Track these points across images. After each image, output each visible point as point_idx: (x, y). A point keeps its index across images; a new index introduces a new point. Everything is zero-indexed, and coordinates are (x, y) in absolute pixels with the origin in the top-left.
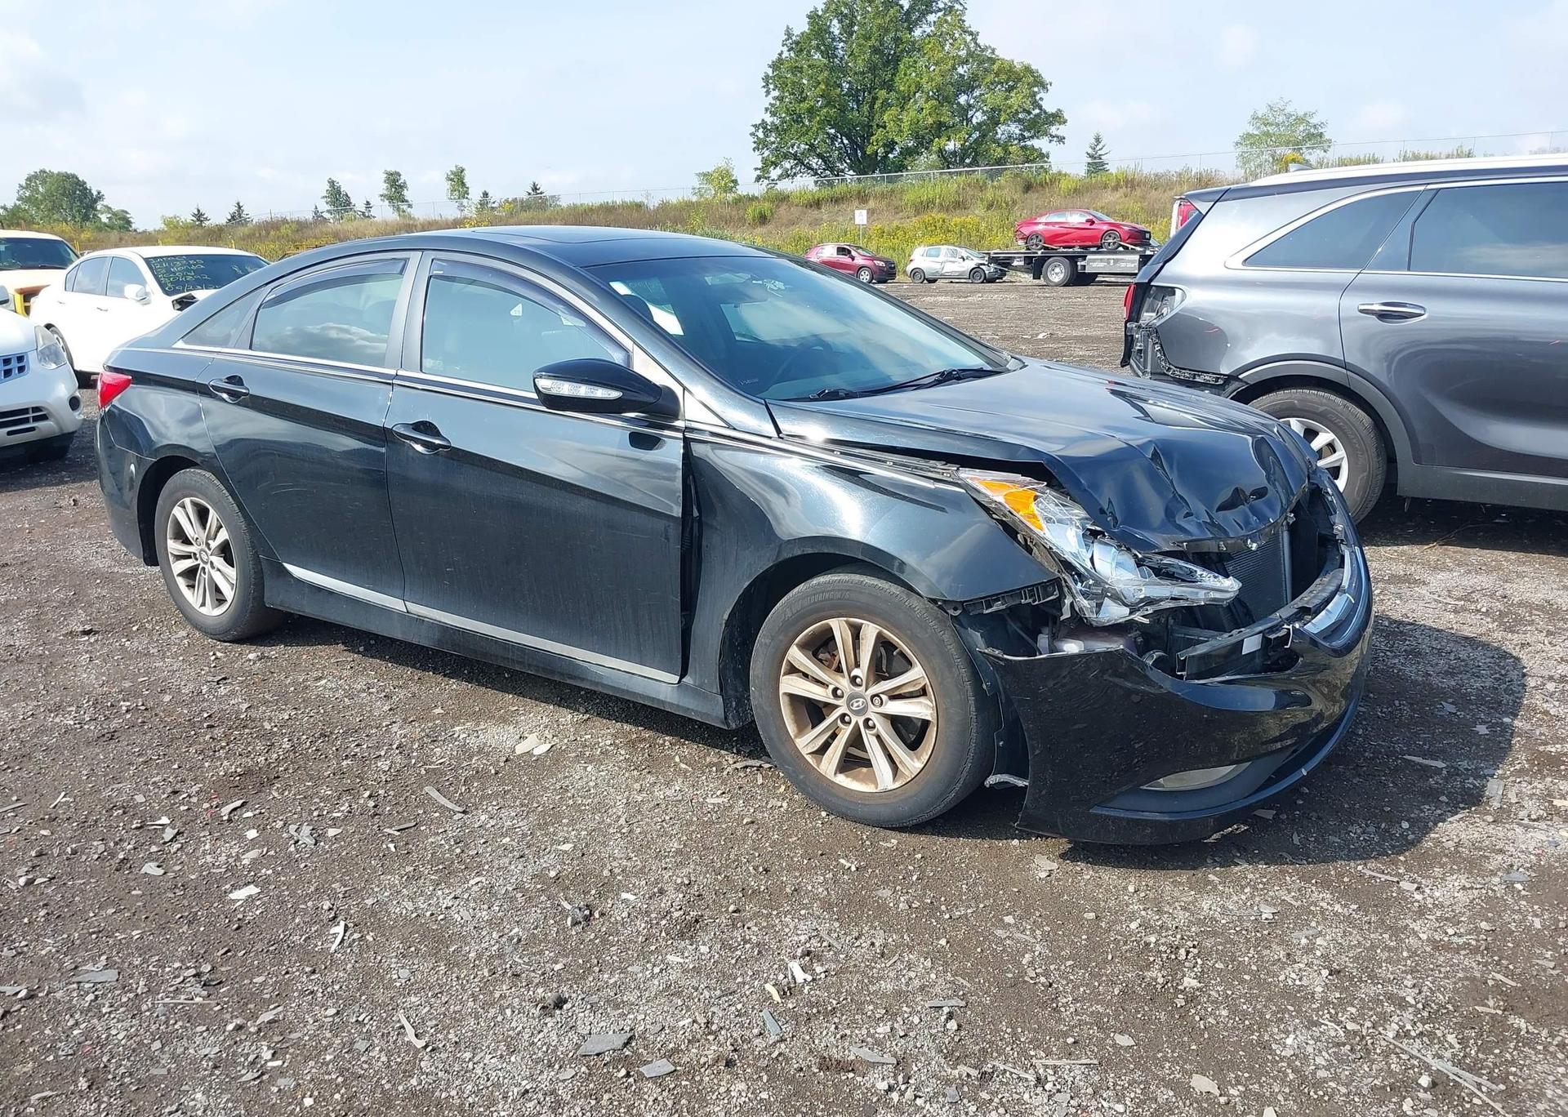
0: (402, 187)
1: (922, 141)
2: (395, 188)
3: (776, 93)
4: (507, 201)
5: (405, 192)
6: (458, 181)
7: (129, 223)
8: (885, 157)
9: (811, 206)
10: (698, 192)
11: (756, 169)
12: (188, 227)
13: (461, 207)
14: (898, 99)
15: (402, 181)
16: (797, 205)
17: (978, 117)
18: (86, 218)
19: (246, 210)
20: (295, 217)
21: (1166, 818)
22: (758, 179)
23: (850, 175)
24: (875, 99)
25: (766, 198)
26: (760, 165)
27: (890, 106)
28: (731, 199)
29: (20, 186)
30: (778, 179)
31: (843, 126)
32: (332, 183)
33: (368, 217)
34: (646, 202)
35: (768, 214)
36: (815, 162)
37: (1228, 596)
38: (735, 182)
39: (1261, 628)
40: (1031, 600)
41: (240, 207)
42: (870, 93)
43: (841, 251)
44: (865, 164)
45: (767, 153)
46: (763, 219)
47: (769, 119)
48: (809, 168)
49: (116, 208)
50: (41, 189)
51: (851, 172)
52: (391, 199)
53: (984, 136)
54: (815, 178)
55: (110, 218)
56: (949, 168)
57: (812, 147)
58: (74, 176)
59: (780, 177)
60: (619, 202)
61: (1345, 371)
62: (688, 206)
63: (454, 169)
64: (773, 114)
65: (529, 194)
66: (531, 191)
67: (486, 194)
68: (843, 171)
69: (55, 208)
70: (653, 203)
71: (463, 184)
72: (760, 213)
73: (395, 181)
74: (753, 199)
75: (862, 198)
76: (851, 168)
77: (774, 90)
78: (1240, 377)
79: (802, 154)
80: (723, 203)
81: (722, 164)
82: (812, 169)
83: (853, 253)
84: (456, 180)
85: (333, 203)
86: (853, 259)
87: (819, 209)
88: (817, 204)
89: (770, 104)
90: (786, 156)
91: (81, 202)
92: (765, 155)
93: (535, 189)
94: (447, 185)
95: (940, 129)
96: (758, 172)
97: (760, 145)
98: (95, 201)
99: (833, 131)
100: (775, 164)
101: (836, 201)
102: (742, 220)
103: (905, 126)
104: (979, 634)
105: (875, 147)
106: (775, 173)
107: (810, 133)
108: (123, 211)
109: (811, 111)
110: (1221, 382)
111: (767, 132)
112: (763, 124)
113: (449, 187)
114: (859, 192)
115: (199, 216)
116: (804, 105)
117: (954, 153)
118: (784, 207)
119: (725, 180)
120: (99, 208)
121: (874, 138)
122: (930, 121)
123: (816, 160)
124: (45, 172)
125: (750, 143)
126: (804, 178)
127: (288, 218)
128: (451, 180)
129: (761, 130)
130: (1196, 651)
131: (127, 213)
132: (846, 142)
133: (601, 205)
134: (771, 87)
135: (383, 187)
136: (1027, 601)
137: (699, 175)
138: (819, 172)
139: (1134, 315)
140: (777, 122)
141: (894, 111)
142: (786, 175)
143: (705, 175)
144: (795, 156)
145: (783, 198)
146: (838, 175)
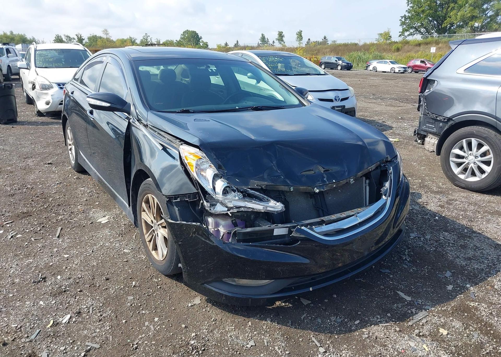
0: (283, 37)
1: (465, 22)
2: (281, 36)
3: (411, 5)
4: (314, 42)
5: (284, 38)
6: (300, 36)
7: (208, 46)
8: (450, 28)
9: (417, 46)
10: (377, 40)
11: (400, 32)
12: (223, 47)
13: (300, 43)
14: (458, 7)
15: (283, 34)
16: (412, 45)
17: (490, 13)
18: (197, 44)
19: (239, 43)
20: (251, 45)
21: (230, 295)
22: (400, 36)
23: (435, 35)
24: (449, 7)
25: (401, 42)
26: (401, 31)
27: (454, 9)
28: (388, 42)
29: (181, 34)
30: (408, 36)
31: (435, 17)
32: (263, 35)
33: (273, 46)
34: (358, 43)
35: (400, 48)
36: (422, 30)
37: (276, 210)
38: (390, 37)
39: (289, 225)
40: (188, 199)
41: (238, 42)
42: (447, 5)
43: (422, 62)
44: (441, 31)
45: (405, 26)
46: (398, 50)
47: (407, 14)
48: (420, 32)
49: (205, 41)
50: (186, 35)
51: (436, 34)
52: (279, 40)
53: (491, 20)
54: (421, 36)
55: (203, 44)
56: (474, 33)
57: (422, 24)
58: (195, 32)
59: (409, 35)
60: (350, 43)
61: (495, 120)
62: (373, 45)
63: (299, 31)
64: (409, 13)
65: (323, 40)
66: (323, 39)
67: (309, 39)
68: (433, 33)
69: (189, 41)
70: (361, 43)
71: (301, 36)
72: (397, 47)
73: (281, 34)
74: (396, 42)
75: (437, 43)
76: (436, 32)
77: (411, 4)
78: (453, 119)
79: (418, 27)
80: (386, 44)
81: (387, 31)
82: (421, 32)
83: (426, 63)
84: (299, 34)
85: (262, 41)
86: (426, 65)
87: (420, 46)
88: (419, 45)
89: (408, 9)
90: (411, 28)
91: (196, 39)
92: (404, 27)
93: (325, 38)
94: (296, 36)
95: (473, 18)
96: (400, 33)
97: (403, 24)
98: (200, 39)
99: (431, 19)
100: (407, 31)
101: (427, 44)
102: (390, 50)
103: (458, 17)
104: (177, 209)
105: (446, 24)
106: (407, 33)
107: (421, 19)
108: (206, 42)
109: (423, 11)
110: (446, 120)
111: (406, 19)
112: (405, 16)
113: (297, 37)
114: (436, 41)
115: (226, 44)
116: (421, 9)
117: (478, 28)
118: (407, 46)
119: (387, 36)
120: (200, 41)
121: (446, 21)
122: (469, 15)
123: (423, 29)
124: (188, 30)
125: (399, 23)
126: (417, 36)
127: (249, 46)
128: (298, 34)
129: (404, 18)
130: (246, 230)
131: (207, 43)
132: (435, 23)
133: (344, 44)
134: (410, 3)
135: (277, 36)
136: (187, 199)
137: (379, 34)
138: (423, 33)
139: (422, 91)
140: (410, 15)
141: (455, 12)
142: (411, 34)
143: (380, 34)
144: (415, 28)
145: (407, 43)
146: (431, 35)
